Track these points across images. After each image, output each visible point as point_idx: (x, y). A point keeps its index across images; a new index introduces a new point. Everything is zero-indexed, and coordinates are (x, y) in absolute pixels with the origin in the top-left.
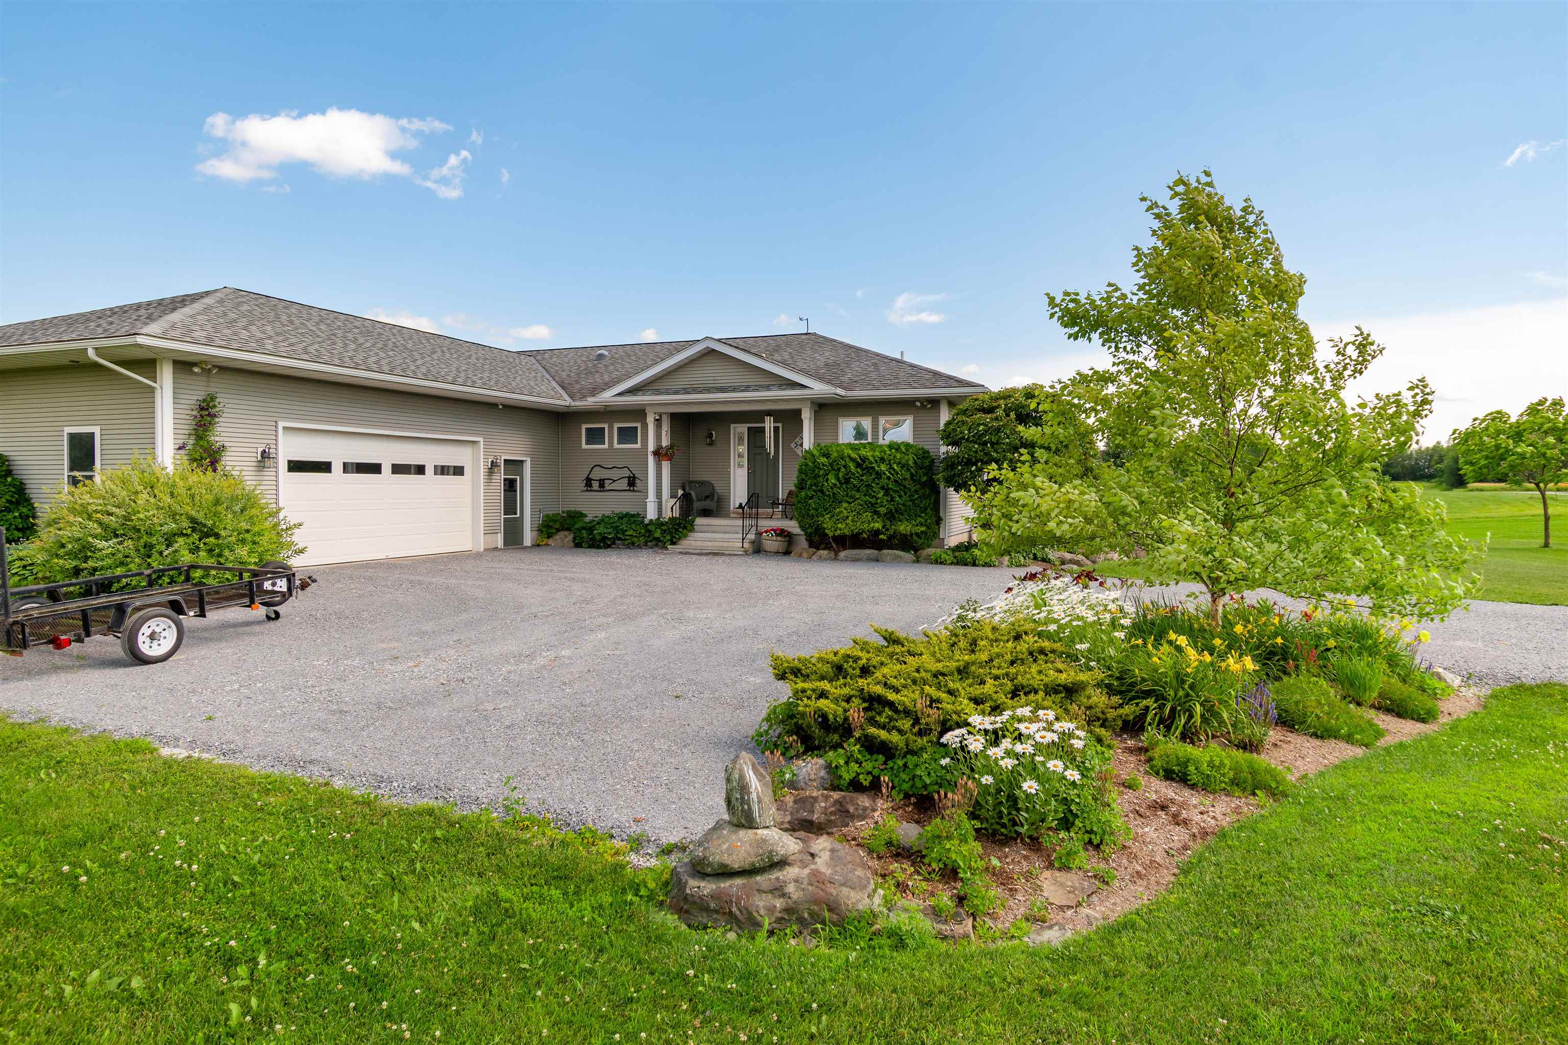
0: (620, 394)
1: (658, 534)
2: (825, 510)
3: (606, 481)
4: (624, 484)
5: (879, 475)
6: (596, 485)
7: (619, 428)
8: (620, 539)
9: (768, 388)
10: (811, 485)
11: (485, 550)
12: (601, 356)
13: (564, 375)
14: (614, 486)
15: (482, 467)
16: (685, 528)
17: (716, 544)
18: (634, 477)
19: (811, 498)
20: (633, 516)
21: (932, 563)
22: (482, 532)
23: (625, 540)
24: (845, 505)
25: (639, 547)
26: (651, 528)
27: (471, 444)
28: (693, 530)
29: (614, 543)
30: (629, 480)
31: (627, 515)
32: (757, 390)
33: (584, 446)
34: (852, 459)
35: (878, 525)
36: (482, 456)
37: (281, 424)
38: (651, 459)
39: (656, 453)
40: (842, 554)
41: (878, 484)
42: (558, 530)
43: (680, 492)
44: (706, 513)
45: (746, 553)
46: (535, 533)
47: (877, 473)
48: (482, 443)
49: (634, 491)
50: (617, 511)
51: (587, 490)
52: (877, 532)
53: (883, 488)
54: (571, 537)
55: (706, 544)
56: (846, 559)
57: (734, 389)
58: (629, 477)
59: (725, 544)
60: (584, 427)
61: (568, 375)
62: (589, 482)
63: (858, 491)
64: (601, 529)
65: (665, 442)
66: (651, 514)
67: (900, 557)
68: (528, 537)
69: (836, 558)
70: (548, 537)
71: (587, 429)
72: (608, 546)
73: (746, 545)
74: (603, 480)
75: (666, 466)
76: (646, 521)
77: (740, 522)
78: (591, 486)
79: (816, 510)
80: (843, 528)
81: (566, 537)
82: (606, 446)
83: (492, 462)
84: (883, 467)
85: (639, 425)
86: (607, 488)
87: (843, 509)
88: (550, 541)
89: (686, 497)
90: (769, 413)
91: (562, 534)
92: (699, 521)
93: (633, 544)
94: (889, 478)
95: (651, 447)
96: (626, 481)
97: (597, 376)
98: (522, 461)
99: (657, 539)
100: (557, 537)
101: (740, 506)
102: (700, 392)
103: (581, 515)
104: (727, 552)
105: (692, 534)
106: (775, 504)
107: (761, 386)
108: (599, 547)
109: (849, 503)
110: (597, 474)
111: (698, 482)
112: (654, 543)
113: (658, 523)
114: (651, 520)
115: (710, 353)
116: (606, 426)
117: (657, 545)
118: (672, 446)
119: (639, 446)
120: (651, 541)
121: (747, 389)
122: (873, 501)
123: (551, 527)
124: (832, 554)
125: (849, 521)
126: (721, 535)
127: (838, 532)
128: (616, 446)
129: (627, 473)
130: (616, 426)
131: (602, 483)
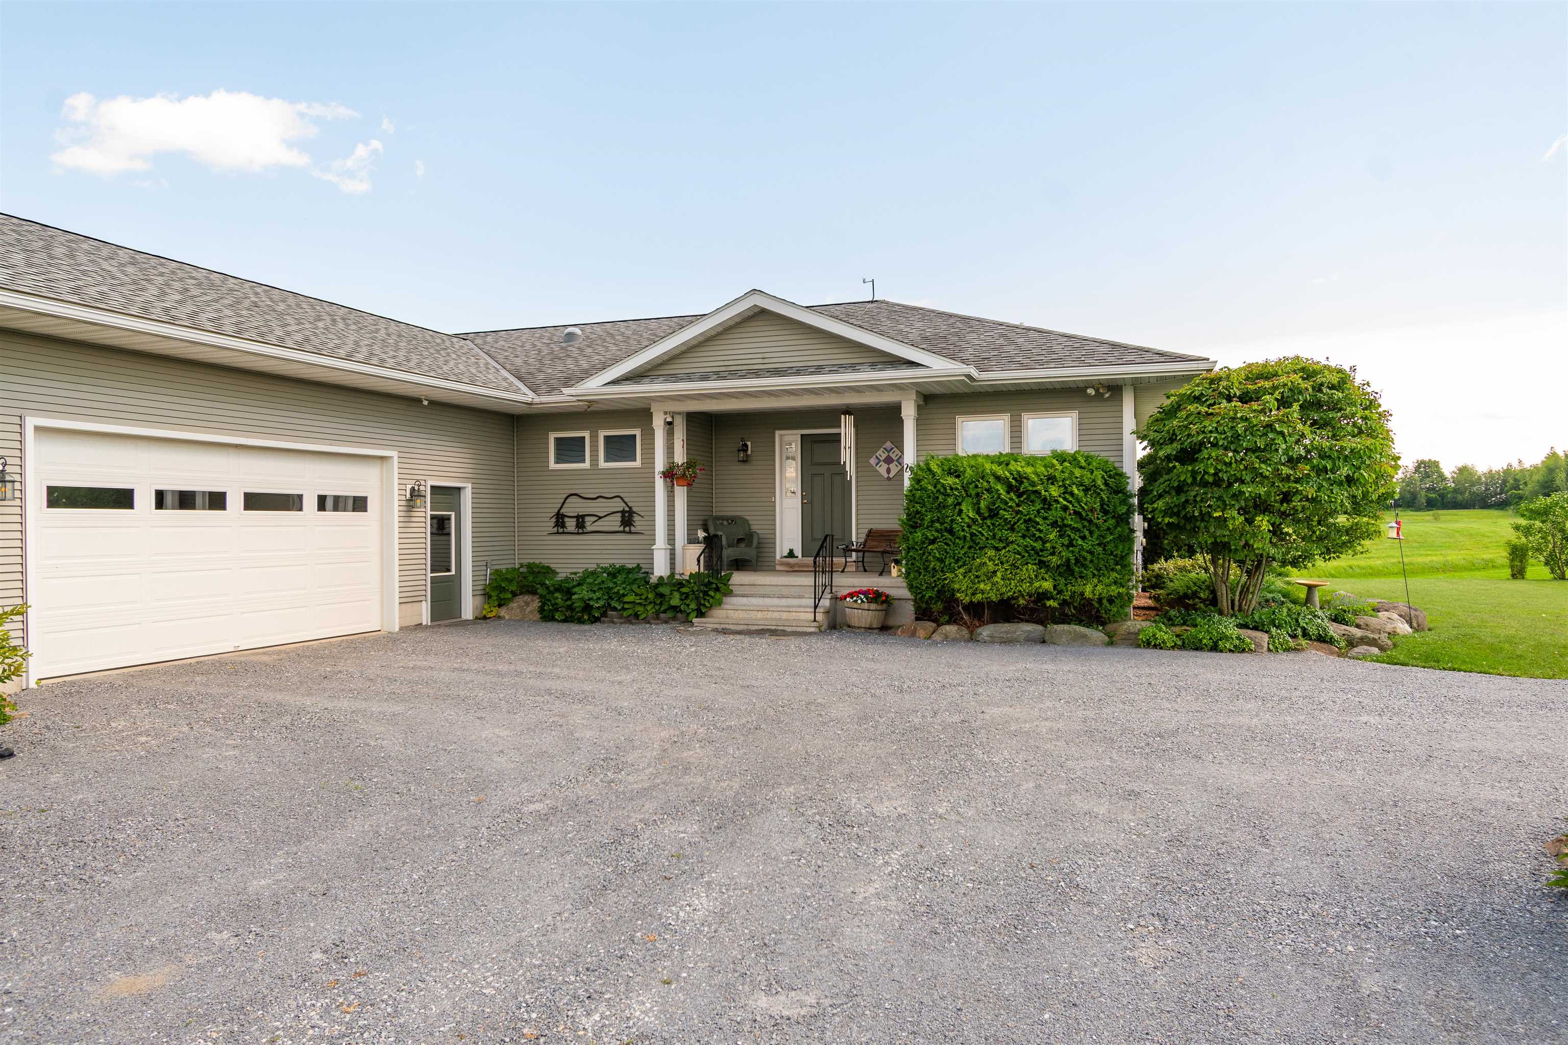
0: (613, 382)
1: (675, 601)
2: (957, 561)
3: (587, 519)
4: (614, 522)
5: (1047, 503)
6: (571, 524)
7: (607, 438)
8: (615, 609)
9: (853, 367)
10: (932, 522)
11: (401, 629)
12: (570, 337)
13: (519, 361)
14: (599, 526)
15: (396, 497)
16: (717, 589)
17: (769, 615)
18: (631, 512)
19: (933, 542)
20: (630, 571)
21: (1139, 646)
22: (397, 601)
23: (623, 609)
24: (991, 553)
25: (646, 621)
26: (665, 590)
27: (378, 462)
28: (730, 593)
29: (604, 614)
30: (623, 517)
31: (622, 570)
32: (836, 372)
33: (553, 465)
34: (998, 478)
35: (1047, 585)
36: (396, 481)
37: (31, 422)
38: (660, 484)
39: (670, 474)
40: (986, 631)
41: (1045, 518)
42: (514, 594)
43: (701, 534)
44: (740, 565)
45: (820, 632)
46: (479, 599)
47: (1044, 500)
48: (396, 460)
49: (630, 532)
50: (605, 563)
51: (558, 533)
52: (1043, 596)
53: (1054, 524)
54: (536, 603)
55: (753, 615)
56: (992, 640)
57: (798, 372)
58: (623, 512)
59: (785, 616)
60: (552, 436)
61: (525, 362)
62: (560, 520)
63: (1012, 529)
64: (582, 593)
65: (680, 457)
66: (660, 569)
67: (1084, 636)
68: (469, 607)
69: (973, 638)
70: (500, 606)
71: (557, 440)
72: (595, 620)
73: (820, 617)
74: (583, 516)
75: (681, 493)
76: (653, 580)
77: (808, 580)
78: (563, 526)
79: (942, 561)
80: (988, 591)
81: (527, 604)
82: (587, 465)
83: (413, 489)
84: (1054, 491)
85: (637, 432)
86: (589, 529)
87: (988, 559)
88: (503, 612)
89: (711, 543)
90: (849, 410)
91: (521, 600)
92: (738, 578)
93: (636, 616)
94: (1065, 509)
95: (660, 465)
96: (618, 517)
97: (569, 361)
98: (459, 489)
99: (675, 608)
100: (513, 605)
101: (791, 554)
102: (743, 377)
103: (548, 571)
104: (789, 629)
105: (726, 600)
106: (847, 551)
107: (841, 366)
108: (580, 621)
109: (997, 549)
110: (574, 508)
111: (723, 518)
112: (670, 614)
113: (673, 583)
114: (661, 578)
115: (759, 316)
116: (586, 434)
117: (674, 618)
118: (690, 464)
119: (638, 463)
120: (665, 612)
121: (819, 370)
122: (1038, 545)
123: (503, 590)
124: (965, 632)
125: (997, 578)
126: (776, 601)
127: (979, 597)
128: (602, 464)
129: (619, 505)
130: (602, 434)
131: (580, 521)
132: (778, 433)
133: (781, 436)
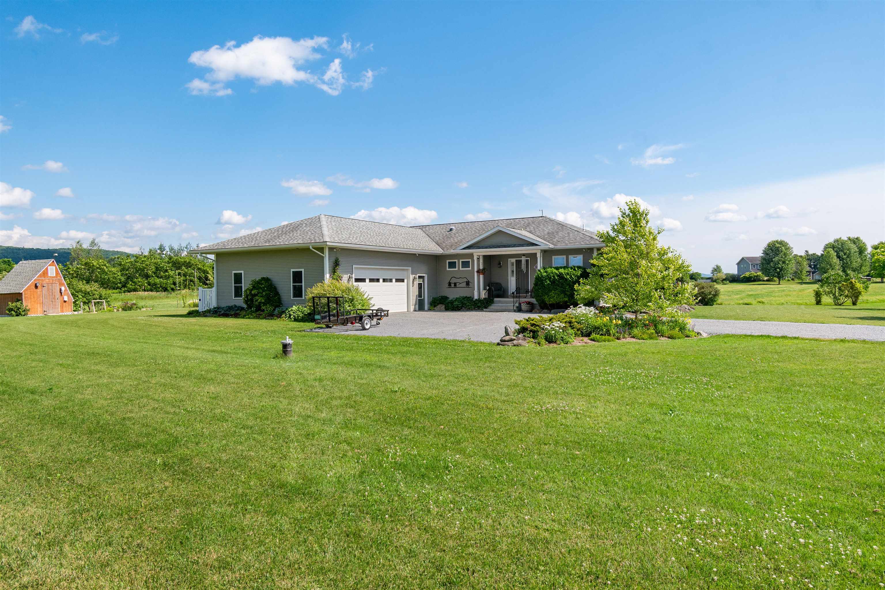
0: (464, 249)
1: (479, 305)
2: (546, 294)
3: (457, 284)
4: (464, 285)
6: (453, 285)
8: (464, 307)
9: (523, 246)
10: (540, 284)
11: (413, 311)
12: (452, 229)
13: (437, 238)
14: (461, 285)
15: (411, 279)
16: (490, 302)
17: (502, 307)
18: (469, 282)
19: (540, 289)
20: (469, 298)
22: (411, 304)
23: (466, 307)
24: (553, 292)
25: (472, 310)
26: (476, 302)
27: (407, 270)
29: (462, 308)
31: (466, 297)
32: (519, 247)
33: (448, 269)
35: (566, 299)
36: (411, 275)
37: (354, 266)
38: (476, 274)
39: (478, 272)
40: (552, 311)
42: (438, 304)
43: (488, 288)
44: (499, 296)
45: (515, 311)
46: (430, 304)
48: (411, 270)
49: (468, 287)
50: (462, 295)
51: (449, 287)
52: (566, 302)
53: (568, 285)
54: (444, 306)
55: (499, 307)
56: (554, 313)
57: (509, 246)
58: (467, 282)
59: (507, 307)
60: (448, 261)
61: (439, 239)
62: (450, 284)
63: (558, 286)
64: (456, 303)
65: (481, 267)
66: (476, 297)
68: (426, 307)
69: (550, 313)
70: (435, 306)
72: (459, 310)
73: (515, 308)
75: (482, 277)
76: (474, 300)
77: (512, 300)
79: (542, 294)
80: (552, 301)
81: (442, 306)
82: (457, 269)
83: (414, 277)
84: (568, 277)
85: (470, 260)
86: (457, 286)
87: (552, 294)
88: (435, 308)
89: (489, 291)
90: (524, 255)
91: (440, 305)
92: (496, 299)
93: (469, 309)
94: (570, 281)
95: (476, 269)
96: (465, 283)
97: (452, 239)
98: (424, 276)
99: (479, 307)
100: (438, 307)
101: (513, 293)
102: (496, 248)
103: (447, 298)
104: (507, 310)
105: (493, 304)
106: (527, 292)
107: (520, 245)
108: (456, 310)
109: (555, 291)
110: (453, 281)
111: (495, 283)
113: (479, 300)
114: (476, 299)
115: (500, 232)
116: (456, 261)
117: (479, 309)
118: (484, 269)
119: (470, 269)
120: (476, 307)
122: (564, 290)
123: (435, 302)
124: (549, 311)
125: (555, 298)
126: (505, 305)
127: (551, 302)
128: (461, 269)
129: (466, 280)
130: (461, 261)
131: (455, 284)
133: (509, 260)
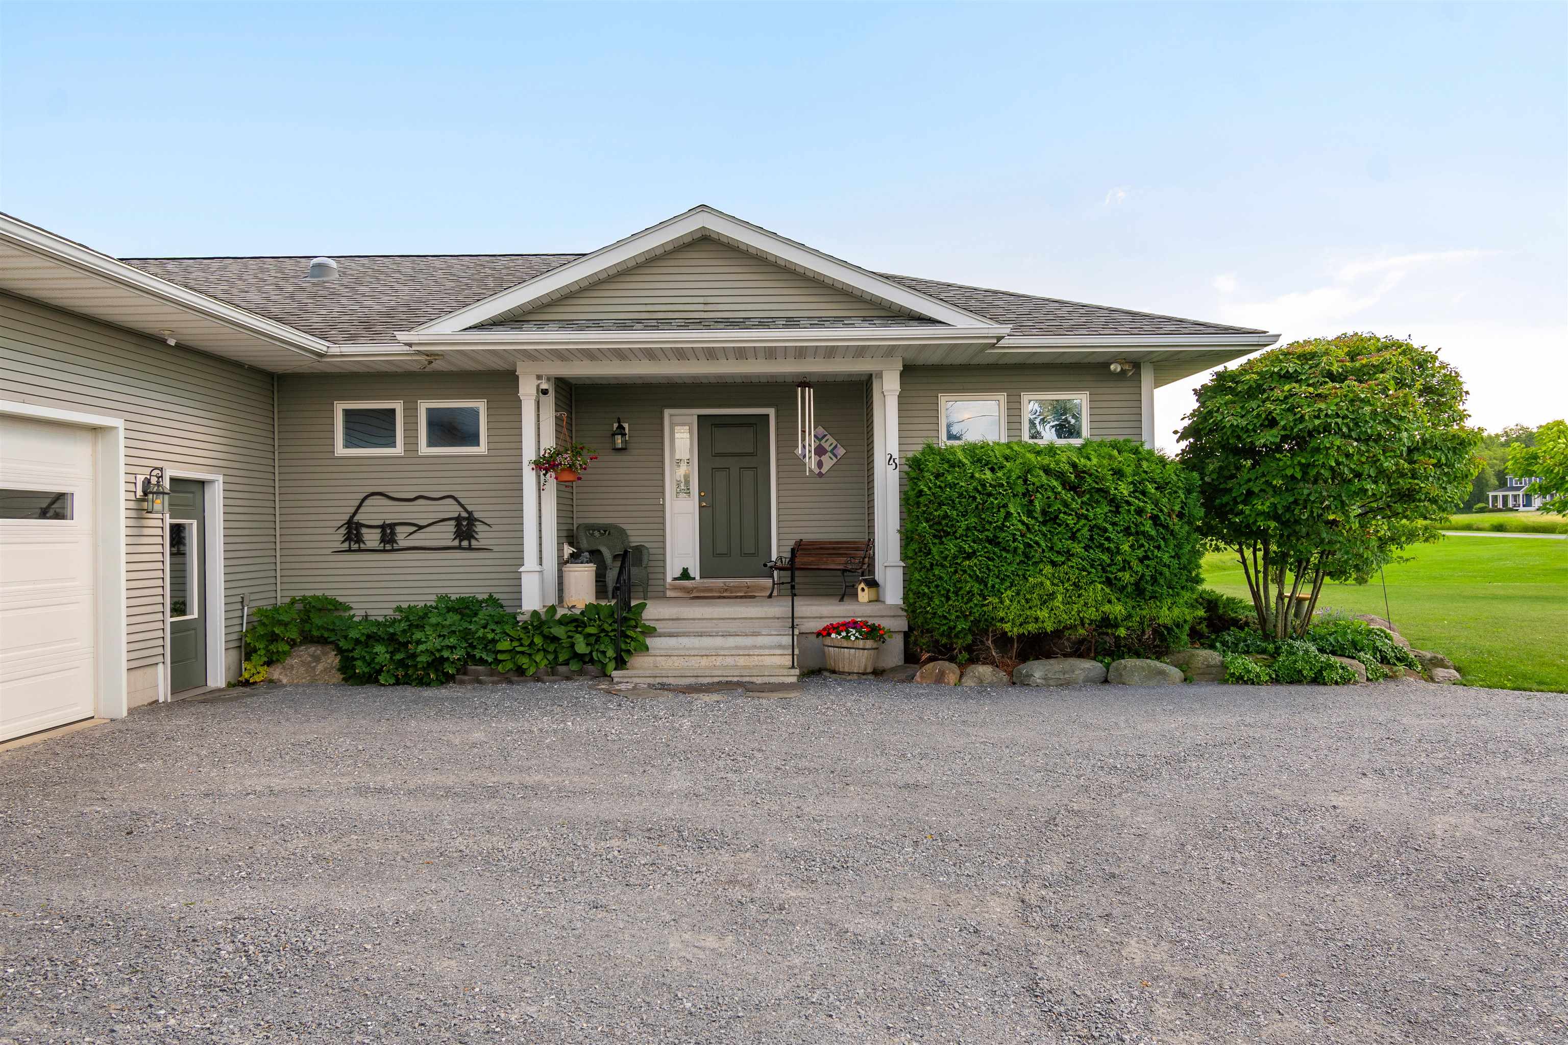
0: (480, 327)
1: (581, 647)
2: (1003, 580)
3: (399, 529)
4: (445, 534)
5: (1116, 505)
6: (372, 538)
7: (432, 412)
8: (482, 661)
9: (838, 321)
10: (968, 529)
11: (131, 712)
12: (321, 269)
14: (419, 539)
15: (123, 496)
17: (719, 661)
18: (471, 520)
19: (969, 557)
21: (1225, 682)
22: (124, 666)
23: (498, 662)
24: (1048, 569)
25: (537, 679)
26: (559, 631)
27: (89, 436)
28: (650, 631)
29: (462, 670)
30: (458, 525)
33: (340, 450)
34: (1047, 471)
35: (1115, 609)
36: (122, 469)
38: (529, 477)
39: (545, 465)
40: (1036, 672)
41: (1114, 524)
42: (293, 644)
43: (567, 550)
45: (802, 682)
46: (234, 654)
47: (1112, 501)
48: (122, 434)
49: (470, 548)
51: (350, 550)
52: (1106, 622)
53: (1127, 531)
54: (334, 659)
55: (694, 662)
56: (1047, 684)
58: (458, 519)
59: (742, 661)
60: (340, 407)
61: (267, 300)
62: (353, 531)
63: (1073, 537)
64: (420, 640)
65: (548, 441)
66: (534, 600)
67: (1162, 673)
68: (221, 667)
69: (1017, 681)
70: (269, 663)
71: (348, 413)
72: (446, 679)
74: (392, 526)
75: (550, 488)
76: (525, 615)
78: (359, 539)
79: (982, 581)
81: (317, 659)
82: (399, 449)
83: (147, 482)
84: (1124, 489)
85: (481, 404)
86: (402, 543)
87: (1043, 577)
88: (276, 673)
90: (802, 381)
91: (306, 652)
92: (654, 610)
93: (520, 671)
94: (1140, 512)
95: (528, 453)
96: (451, 527)
98: (202, 483)
99: (580, 657)
100: (289, 661)
101: (685, 575)
103: (337, 607)
104: (759, 680)
105: (649, 641)
106: (766, 569)
108: (423, 682)
109: (1054, 564)
110: (377, 513)
112: (574, 666)
113: (563, 619)
114: (535, 613)
116: (398, 406)
118: (575, 451)
119: (482, 449)
120: (566, 663)
121: (791, 323)
122: (1105, 558)
123: (274, 638)
124: (1002, 673)
125: (1058, 602)
126: (718, 641)
127: (1032, 627)
128: (424, 448)
129: (451, 509)
130: (423, 406)
131: (388, 533)
132: (667, 412)
133: (671, 415)
